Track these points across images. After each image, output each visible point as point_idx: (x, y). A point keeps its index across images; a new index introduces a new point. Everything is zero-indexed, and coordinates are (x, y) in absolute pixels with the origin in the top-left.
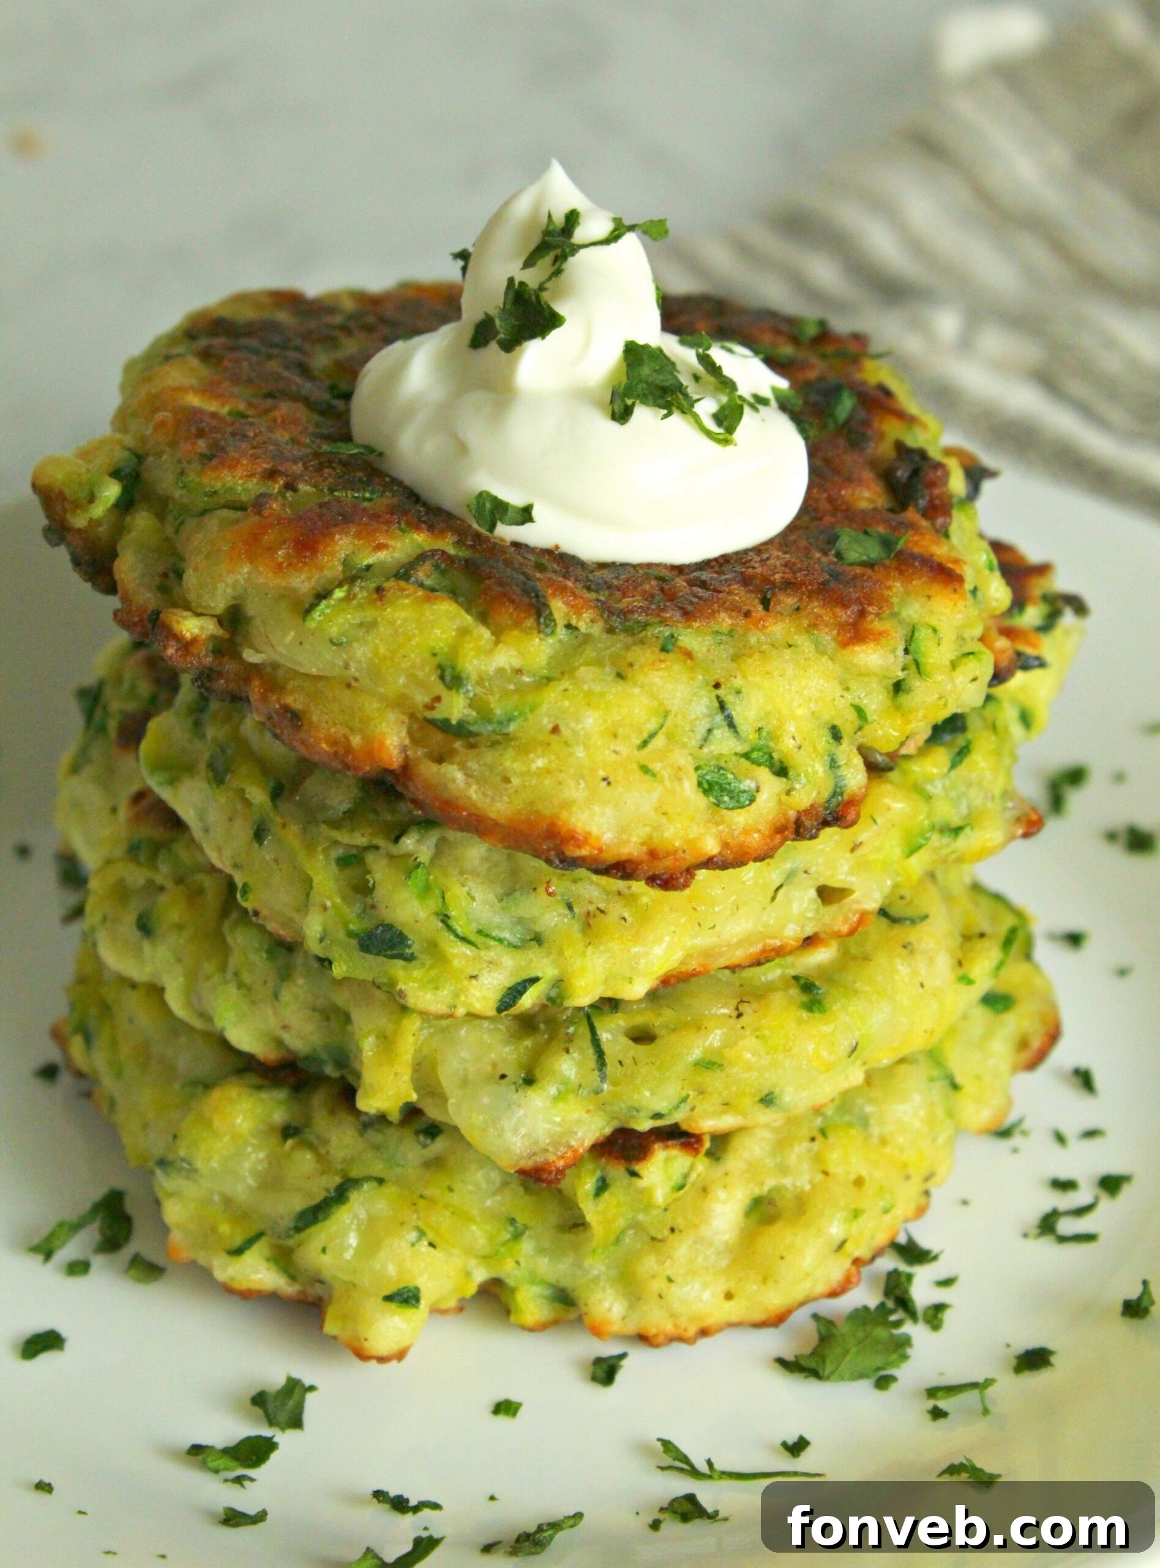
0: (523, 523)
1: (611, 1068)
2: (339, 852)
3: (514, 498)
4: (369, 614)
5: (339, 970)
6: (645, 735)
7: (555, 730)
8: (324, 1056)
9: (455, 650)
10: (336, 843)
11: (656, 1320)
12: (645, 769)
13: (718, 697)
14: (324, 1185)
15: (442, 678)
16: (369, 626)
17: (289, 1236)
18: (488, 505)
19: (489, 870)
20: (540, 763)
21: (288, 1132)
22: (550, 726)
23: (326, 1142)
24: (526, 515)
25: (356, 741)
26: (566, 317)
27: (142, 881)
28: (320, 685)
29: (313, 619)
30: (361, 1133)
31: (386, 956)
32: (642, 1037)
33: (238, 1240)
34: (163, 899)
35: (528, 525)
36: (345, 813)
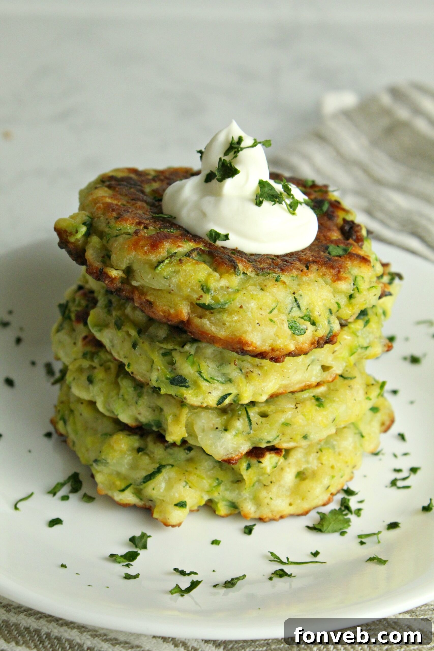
0: (225, 240)
1: (254, 425)
2: (163, 351)
3: (222, 232)
4: (177, 268)
5: (163, 391)
6: (271, 309)
7: (241, 307)
8: (153, 424)
9: (207, 281)
10: (161, 348)
11: (266, 513)
12: (271, 320)
13: (294, 297)
14: (152, 468)
15: (203, 289)
16: (177, 272)
17: (141, 485)
18: (213, 234)
19: (214, 357)
20: (236, 318)
21: (139, 450)
22: (239, 306)
23: (153, 453)
24: (226, 237)
25: (172, 311)
26: (240, 171)
27: (88, 366)
28: (160, 292)
29: (158, 270)
30: (165, 450)
31: (179, 386)
32: (264, 415)
33: (123, 487)
34: (96, 371)
35: (227, 241)
36: (164, 338)
